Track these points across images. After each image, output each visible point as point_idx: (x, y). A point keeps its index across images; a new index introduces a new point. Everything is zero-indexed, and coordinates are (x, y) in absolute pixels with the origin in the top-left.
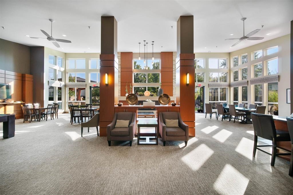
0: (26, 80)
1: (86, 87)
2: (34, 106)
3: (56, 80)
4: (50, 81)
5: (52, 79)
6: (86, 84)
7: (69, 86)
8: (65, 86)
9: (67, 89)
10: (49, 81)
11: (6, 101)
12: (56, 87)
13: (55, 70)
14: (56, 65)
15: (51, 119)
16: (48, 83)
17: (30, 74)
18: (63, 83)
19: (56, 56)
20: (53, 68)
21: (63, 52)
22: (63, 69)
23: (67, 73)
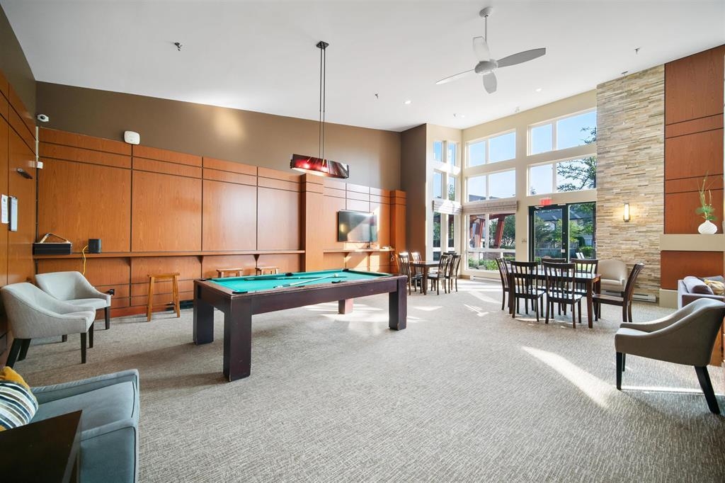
0: (397, 202)
1: (518, 210)
2: (411, 258)
3: (445, 198)
4: (437, 200)
5: (438, 197)
6: (517, 202)
7: (471, 211)
8: (462, 211)
9: (467, 219)
10: (433, 202)
11: (371, 246)
12: (445, 215)
13: (444, 174)
14: (445, 161)
15: (446, 292)
16: (433, 206)
17: (401, 190)
18: (457, 205)
19: (445, 142)
20: (440, 169)
21: (457, 129)
22: (457, 171)
23: (467, 178)
